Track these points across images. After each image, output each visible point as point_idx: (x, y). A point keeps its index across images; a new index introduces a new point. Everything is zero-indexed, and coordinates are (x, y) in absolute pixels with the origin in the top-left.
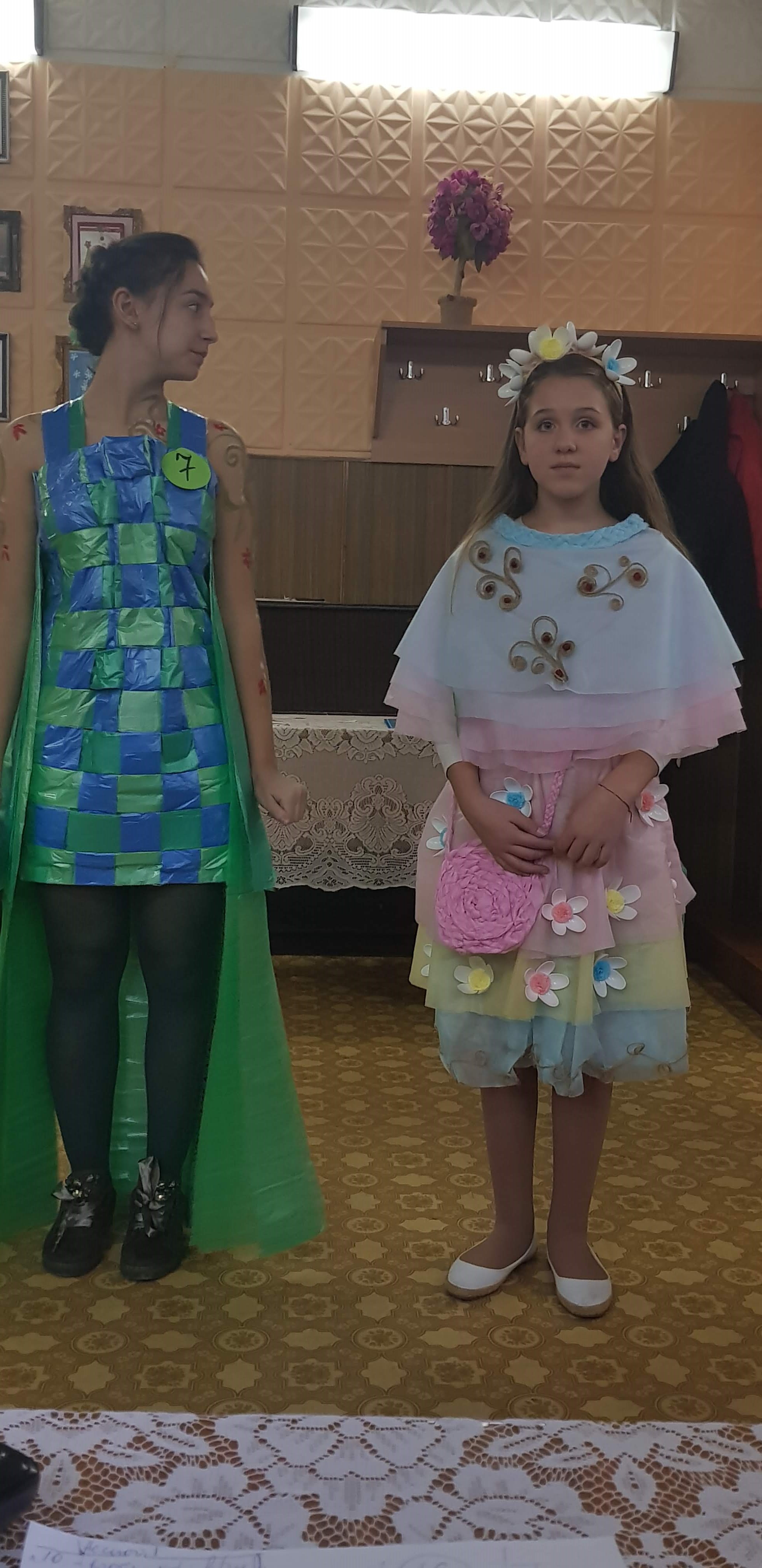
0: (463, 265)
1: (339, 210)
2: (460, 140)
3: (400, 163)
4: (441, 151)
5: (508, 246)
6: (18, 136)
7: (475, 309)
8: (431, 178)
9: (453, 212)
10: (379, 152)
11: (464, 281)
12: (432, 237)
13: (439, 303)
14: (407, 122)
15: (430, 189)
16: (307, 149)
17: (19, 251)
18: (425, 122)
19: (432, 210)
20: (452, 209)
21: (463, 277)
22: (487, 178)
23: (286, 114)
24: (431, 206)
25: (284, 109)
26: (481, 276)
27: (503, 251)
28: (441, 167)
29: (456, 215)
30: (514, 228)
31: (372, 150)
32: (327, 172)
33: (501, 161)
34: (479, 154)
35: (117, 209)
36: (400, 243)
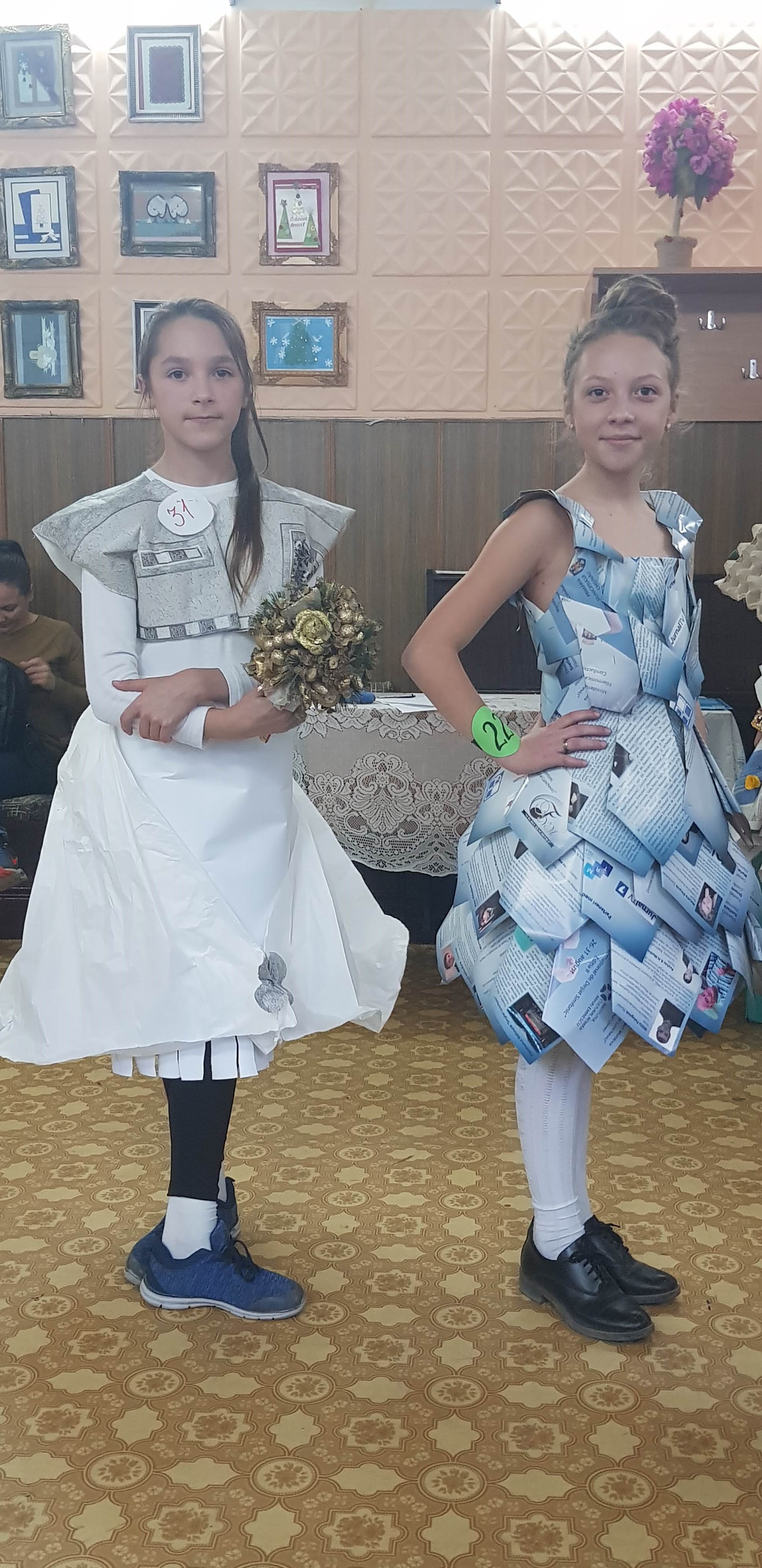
0: (681, 203)
1: (547, 152)
2: (678, 67)
3: (614, 96)
4: (657, 81)
5: (731, 180)
6: (210, 92)
7: (695, 250)
8: (646, 111)
9: (671, 146)
10: (589, 87)
11: (683, 220)
12: (648, 174)
13: (656, 245)
14: (620, 51)
15: (646, 123)
16: (513, 87)
17: (214, 214)
18: (639, 52)
19: (647, 145)
20: (670, 142)
21: (682, 216)
22: (708, 106)
23: (488, 51)
24: (647, 140)
25: (487, 46)
26: (701, 215)
27: (726, 185)
28: (656, 99)
29: (675, 149)
30: (737, 161)
31: (582, 85)
32: (533, 112)
33: (724, 86)
34: (699, 81)
35: (313, 164)
36: (613, 183)
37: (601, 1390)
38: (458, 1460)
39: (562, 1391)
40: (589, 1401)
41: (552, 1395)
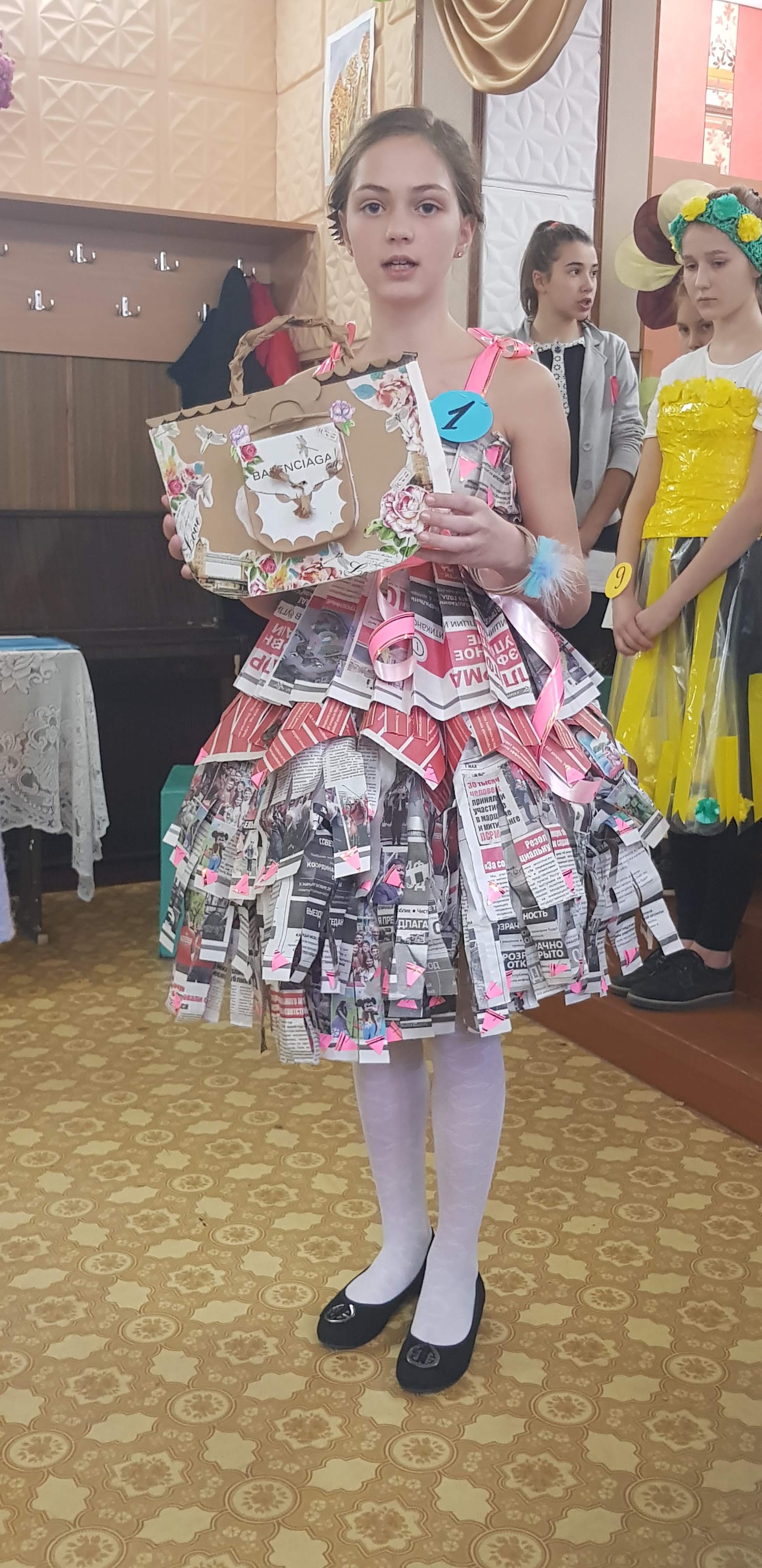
30: (16, 82)
37: (139, 1325)
38: (34, 1428)
39: (105, 1336)
40: (134, 1337)
41: (97, 1342)
